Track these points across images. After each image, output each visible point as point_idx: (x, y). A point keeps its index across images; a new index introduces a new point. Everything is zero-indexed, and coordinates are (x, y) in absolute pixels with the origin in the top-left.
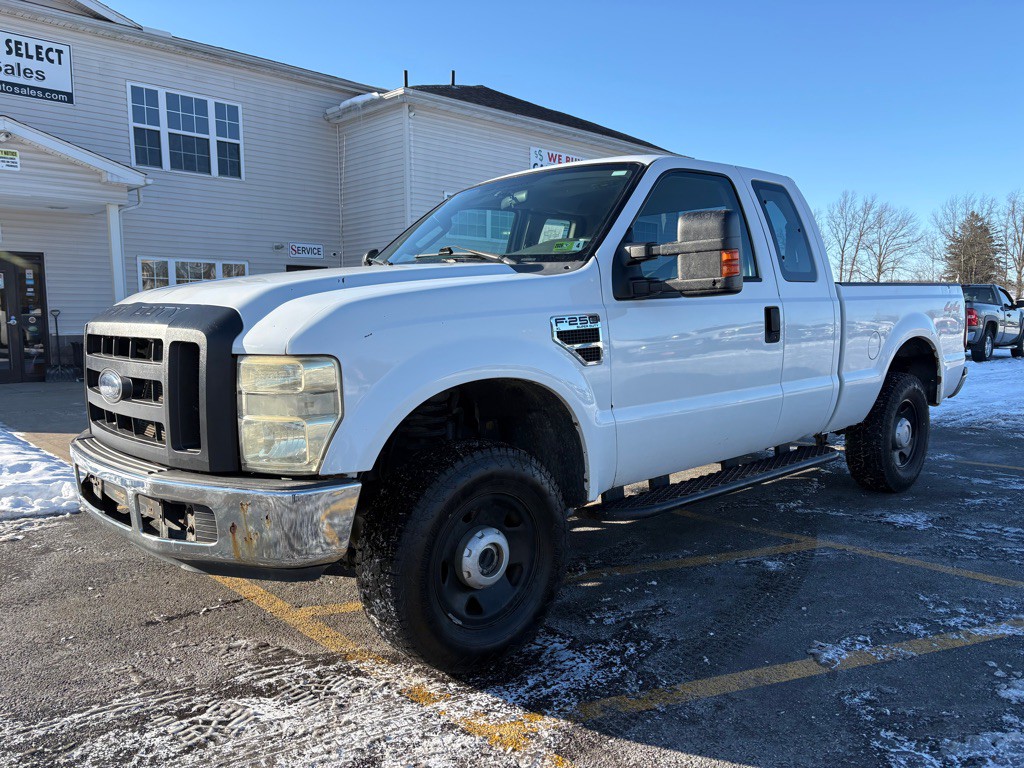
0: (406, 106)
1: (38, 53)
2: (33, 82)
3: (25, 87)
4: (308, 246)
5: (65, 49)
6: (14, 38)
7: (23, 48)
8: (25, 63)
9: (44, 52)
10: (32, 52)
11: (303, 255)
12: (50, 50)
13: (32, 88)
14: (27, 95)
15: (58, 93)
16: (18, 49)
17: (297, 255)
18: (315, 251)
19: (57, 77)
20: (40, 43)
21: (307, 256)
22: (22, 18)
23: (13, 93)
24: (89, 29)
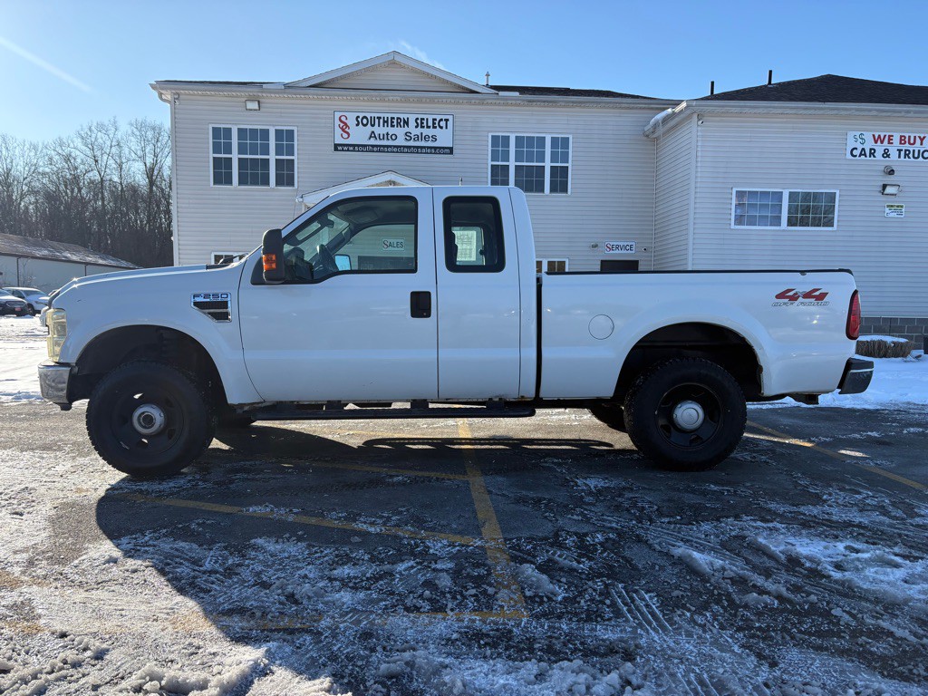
0: (695, 116)
1: (434, 124)
2: (430, 144)
3: (424, 147)
4: (621, 244)
5: (450, 118)
6: (420, 116)
7: (425, 122)
8: (426, 131)
9: (437, 122)
10: (430, 124)
11: (617, 252)
12: (441, 120)
13: (428, 147)
14: (425, 153)
15: (444, 148)
16: (422, 123)
17: (611, 252)
18: (628, 248)
19: (444, 138)
20: (434, 117)
21: (620, 252)
22: (426, 102)
23: (417, 153)
24: (465, 101)
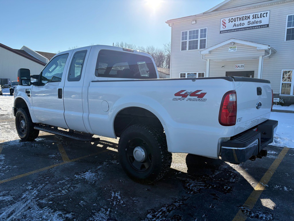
1: (261, 16)
5: (268, 12)
6: (255, 14)
7: (257, 16)
8: (257, 20)
12: (264, 13)
13: (258, 26)
14: (256, 28)
15: (265, 25)
19: (265, 21)
20: (261, 13)
22: (258, 8)
23: (253, 29)
